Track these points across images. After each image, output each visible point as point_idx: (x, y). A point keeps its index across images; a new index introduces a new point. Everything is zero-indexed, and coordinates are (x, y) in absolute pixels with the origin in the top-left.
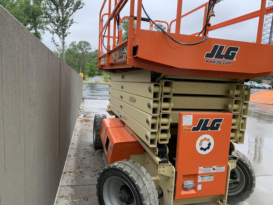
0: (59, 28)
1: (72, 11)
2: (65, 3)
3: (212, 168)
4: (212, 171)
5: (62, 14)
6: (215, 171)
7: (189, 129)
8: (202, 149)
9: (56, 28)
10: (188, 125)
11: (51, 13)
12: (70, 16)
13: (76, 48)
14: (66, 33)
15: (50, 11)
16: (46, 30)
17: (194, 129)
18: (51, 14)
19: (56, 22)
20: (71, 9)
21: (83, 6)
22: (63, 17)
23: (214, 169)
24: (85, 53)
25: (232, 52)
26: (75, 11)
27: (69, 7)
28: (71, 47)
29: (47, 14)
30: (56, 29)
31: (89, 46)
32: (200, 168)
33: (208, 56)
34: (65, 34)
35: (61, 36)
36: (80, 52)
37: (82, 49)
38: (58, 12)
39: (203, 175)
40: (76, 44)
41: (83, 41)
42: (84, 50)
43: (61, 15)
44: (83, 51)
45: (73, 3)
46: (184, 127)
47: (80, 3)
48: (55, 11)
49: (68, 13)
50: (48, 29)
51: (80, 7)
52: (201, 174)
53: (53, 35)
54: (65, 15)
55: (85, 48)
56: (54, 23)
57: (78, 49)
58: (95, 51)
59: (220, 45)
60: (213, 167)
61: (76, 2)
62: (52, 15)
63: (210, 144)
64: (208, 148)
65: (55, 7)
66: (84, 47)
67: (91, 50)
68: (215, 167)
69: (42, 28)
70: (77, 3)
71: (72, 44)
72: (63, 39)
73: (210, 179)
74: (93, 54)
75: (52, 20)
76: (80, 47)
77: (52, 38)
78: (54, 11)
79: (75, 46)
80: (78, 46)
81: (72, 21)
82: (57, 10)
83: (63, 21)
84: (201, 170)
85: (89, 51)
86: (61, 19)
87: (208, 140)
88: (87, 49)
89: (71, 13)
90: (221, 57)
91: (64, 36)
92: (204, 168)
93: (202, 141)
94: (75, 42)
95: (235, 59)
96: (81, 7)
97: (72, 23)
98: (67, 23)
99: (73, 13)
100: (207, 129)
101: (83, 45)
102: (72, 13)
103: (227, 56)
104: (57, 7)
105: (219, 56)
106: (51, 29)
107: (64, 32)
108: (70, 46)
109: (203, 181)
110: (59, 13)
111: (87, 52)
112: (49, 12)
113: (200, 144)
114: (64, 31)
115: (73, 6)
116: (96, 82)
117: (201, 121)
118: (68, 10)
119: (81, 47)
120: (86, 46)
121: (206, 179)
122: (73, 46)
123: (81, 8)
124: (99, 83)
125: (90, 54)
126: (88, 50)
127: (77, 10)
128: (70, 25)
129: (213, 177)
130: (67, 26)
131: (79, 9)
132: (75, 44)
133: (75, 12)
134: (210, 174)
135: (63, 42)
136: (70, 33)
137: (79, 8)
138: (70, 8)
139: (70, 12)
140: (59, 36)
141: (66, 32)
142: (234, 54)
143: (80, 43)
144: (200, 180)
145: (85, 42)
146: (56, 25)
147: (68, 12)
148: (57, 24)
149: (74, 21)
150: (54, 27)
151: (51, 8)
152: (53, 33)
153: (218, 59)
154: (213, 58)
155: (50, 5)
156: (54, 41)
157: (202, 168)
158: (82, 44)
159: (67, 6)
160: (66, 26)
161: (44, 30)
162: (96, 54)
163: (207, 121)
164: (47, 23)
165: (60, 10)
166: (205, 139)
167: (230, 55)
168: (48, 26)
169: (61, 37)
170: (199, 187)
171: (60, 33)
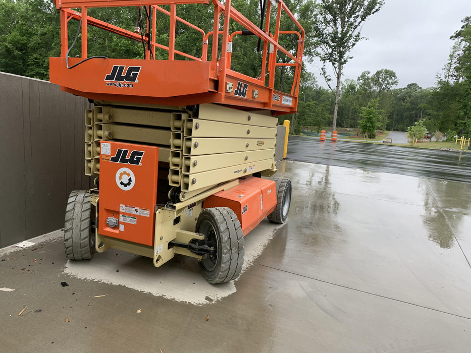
0: (335, 51)
1: (359, 20)
2: (348, 7)
3: (134, 209)
4: (135, 213)
5: (342, 27)
6: (138, 214)
7: (107, 158)
8: (122, 183)
9: (330, 51)
10: (107, 154)
11: (323, 27)
12: (354, 29)
13: (369, 83)
14: (345, 58)
15: (324, 24)
16: (315, 56)
17: (113, 159)
18: (324, 29)
19: (330, 42)
20: (358, 16)
21: (379, 7)
22: (342, 31)
23: (137, 211)
24: (386, 91)
25: (133, 72)
26: (365, 18)
27: (355, 13)
28: (361, 81)
29: (317, 29)
30: (330, 54)
31: (393, 78)
32: (121, 205)
33: (108, 78)
34: (343, 60)
35: (337, 64)
36: (376, 88)
37: (380, 84)
38: (335, 24)
39: (125, 215)
40: (370, 76)
41: (383, 71)
42: (384, 86)
43: (340, 30)
44: (381, 87)
45: (361, 5)
46: (103, 156)
47: (376, 4)
48: (331, 24)
49: (352, 24)
50: (318, 54)
51: (374, 10)
52: (122, 213)
53: (324, 63)
54: (346, 29)
55: (386, 82)
56: (327, 43)
57: (372, 85)
58: (406, 86)
59: (119, 66)
60: (136, 208)
61: (368, 3)
62: (325, 31)
63: (130, 180)
64: (129, 184)
65: (332, 17)
66: (385, 79)
67: (397, 85)
68: (138, 208)
69: (309, 53)
70: (369, 5)
71: (363, 76)
72: (340, 69)
73: (133, 221)
74: (401, 92)
75: (325, 39)
76: (376, 81)
77: (322, 69)
78: (329, 24)
79: (368, 78)
80: (373, 79)
81: (358, 36)
82: (335, 21)
83: (342, 38)
84: (123, 208)
85: (393, 87)
86: (339, 35)
87: (129, 175)
88: (388, 84)
89: (356, 24)
90: (121, 79)
91: (341, 64)
92: (126, 206)
93: (121, 174)
94: (369, 73)
95: (137, 81)
96: (377, 10)
97: (356, 41)
98: (347, 41)
99: (361, 22)
100: (126, 161)
101: (382, 76)
102: (359, 23)
103: (128, 78)
104: (334, 16)
105: (120, 78)
106: (322, 54)
107: (341, 56)
108: (359, 79)
109: (125, 222)
110: (337, 25)
111: (389, 88)
112: (322, 27)
113: (120, 178)
114: (341, 54)
115: (362, 10)
116: (384, 142)
117: (120, 151)
118: (352, 20)
119: (379, 80)
120: (388, 79)
121: (129, 220)
122: (365, 80)
123: (375, 12)
124: (390, 144)
125: (396, 92)
126: (392, 85)
127: (368, 17)
128: (354, 45)
129: (136, 220)
130: (348, 47)
131: (373, 13)
132: (368, 75)
133: (363, 20)
134: (133, 216)
135: (338, 74)
136: (350, 58)
137: (372, 11)
138: (357, 14)
139: (355, 21)
140: (333, 64)
141: (345, 56)
142: (135, 75)
143: (378, 73)
144: (121, 219)
145: (387, 72)
146: (330, 46)
147: (353, 21)
148: (333, 44)
149: (361, 36)
150: (327, 49)
151: (325, 20)
152: (324, 60)
153: (119, 81)
154: (114, 80)
155: (324, 16)
156: (324, 73)
157: (124, 206)
158: (381, 74)
159: (353, 11)
160: (346, 47)
161: (313, 56)
162: (407, 93)
163: (126, 152)
164: (316, 45)
165: (339, 21)
166: (125, 173)
167: (131, 76)
168: (319, 50)
169: (335, 66)
170: (122, 228)
171: (335, 60)
